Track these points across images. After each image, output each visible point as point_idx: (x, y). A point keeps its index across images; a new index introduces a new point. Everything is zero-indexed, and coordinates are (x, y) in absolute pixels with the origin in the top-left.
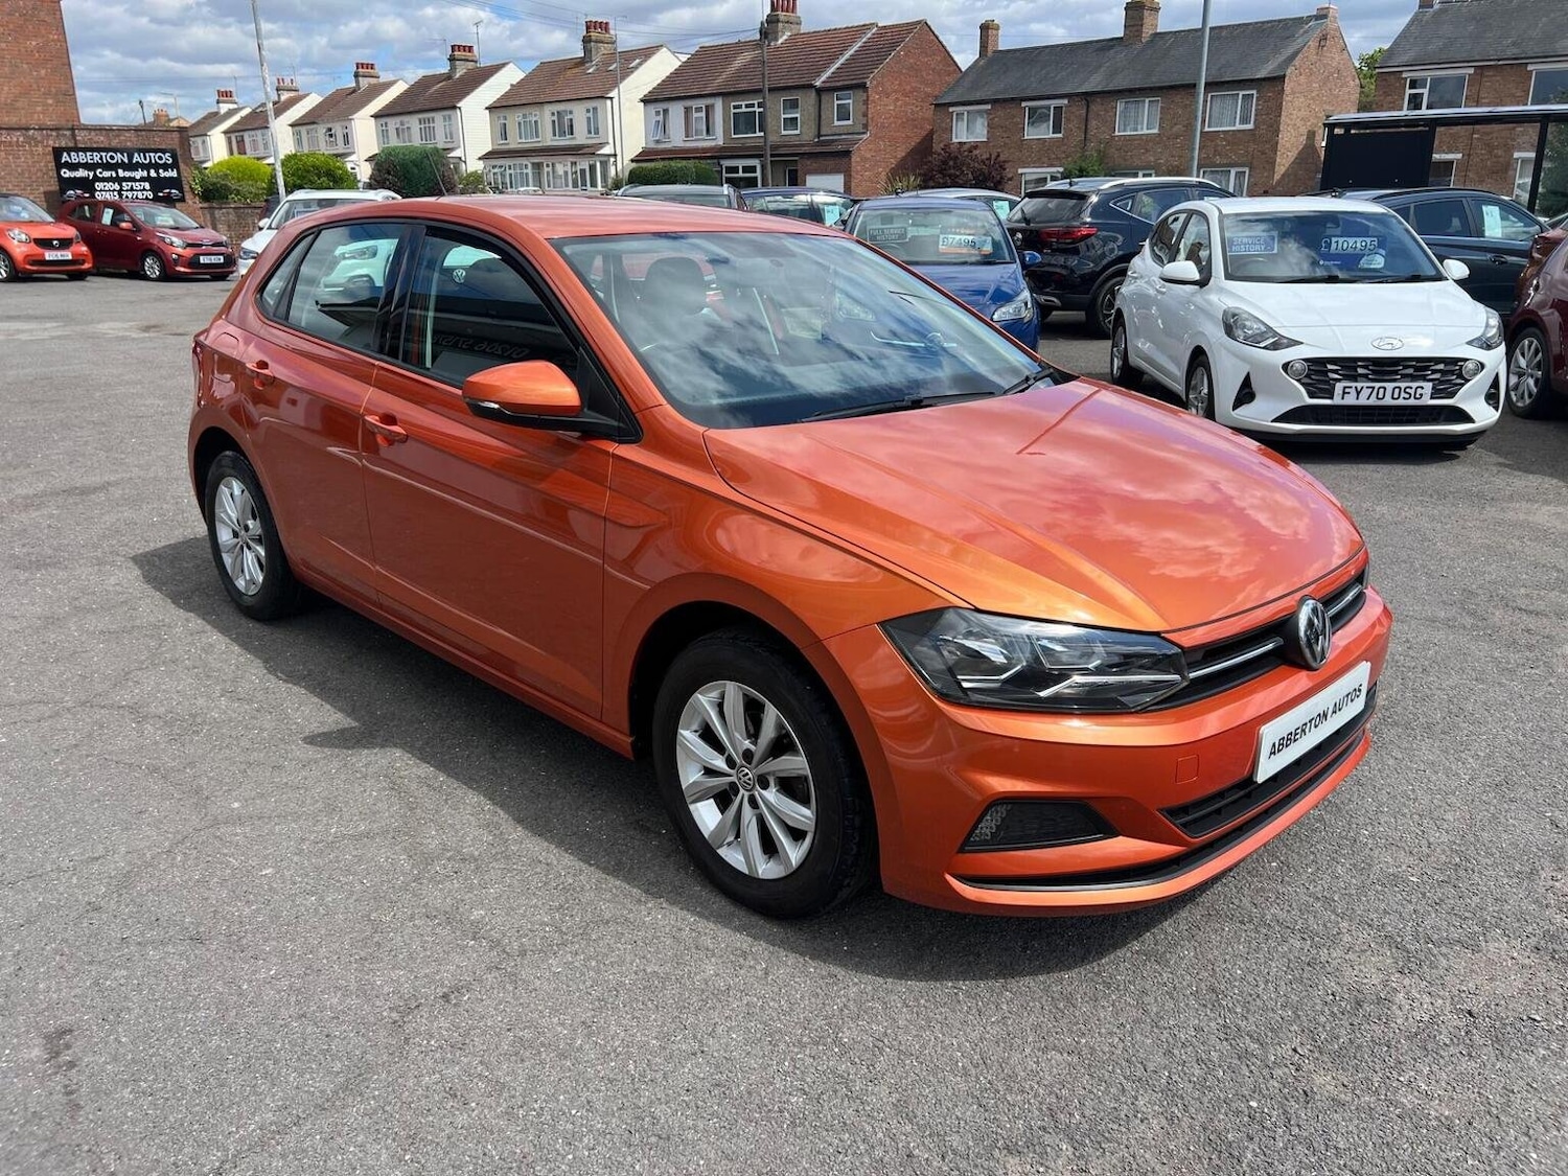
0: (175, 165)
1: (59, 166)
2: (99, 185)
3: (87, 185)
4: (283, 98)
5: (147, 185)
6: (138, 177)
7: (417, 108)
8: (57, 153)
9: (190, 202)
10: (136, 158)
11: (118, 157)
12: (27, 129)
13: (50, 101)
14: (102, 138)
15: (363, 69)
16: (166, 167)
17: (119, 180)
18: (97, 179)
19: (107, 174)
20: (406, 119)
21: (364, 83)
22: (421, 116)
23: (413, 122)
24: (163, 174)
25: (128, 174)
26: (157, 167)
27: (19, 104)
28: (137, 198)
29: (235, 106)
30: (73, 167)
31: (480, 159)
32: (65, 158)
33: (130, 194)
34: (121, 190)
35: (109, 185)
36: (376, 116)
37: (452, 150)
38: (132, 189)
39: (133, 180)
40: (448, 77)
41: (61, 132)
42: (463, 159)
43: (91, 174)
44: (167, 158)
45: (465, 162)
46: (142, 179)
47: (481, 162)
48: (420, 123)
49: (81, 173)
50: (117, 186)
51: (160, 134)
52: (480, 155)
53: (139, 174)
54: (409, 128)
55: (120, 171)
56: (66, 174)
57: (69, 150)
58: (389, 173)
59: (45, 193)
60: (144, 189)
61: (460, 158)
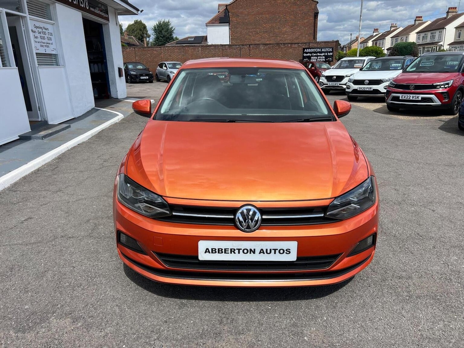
0: (332, 52)
1: (304, 53)
2: (312, 58)
3: (309, 58)
4: (392, 30)
5: (324, 57)
6: (322, 55)
7: (431, 29)
8: (304, 49)
9: (335, 62)
10: (323, 50)
11: (319, 50)
12: (299, 44)
13: (307, 36)
14: (316, 45)
15: (418, 18)
16: (330, 52)
17: (317, 56)
18: (312, 56)
19: (315, 55)
20: (426, 33)
21: (417, 22)
22: (432, 32)
23: (429, 34)
24: (329, 54)
25: (320, 54)
26: (327, 52)
27: (299, 37)
28: (321, 61)
29: (378, 33)
30: (307, 53)
31: (448, 45)
32: (305, 51)
33: (319, 60)
34: (317, 59)
35: (314, 58)
36: (417, 33)
37: (439, 42)
38: (320, 59)
39: (321, 56)
40: (445, 18)
41: (306, 44)
42: (443, 45)
43: (311, 55)
44: (331, 50)
45: (443, 46)
46: (323, 56)
47: (449, 46)
48: (431, 34)
49: (308, 55)
50: (316, 58)
51: (331, 43)
52: (449, 44)
53: (322, 54)
54: (427, 36)
55: (318, 54)
56: (305, 55)
57: (306, 49)
58: (395, 51)
59: (300, 60)
60: (323, 58)
61: (442, 45)
